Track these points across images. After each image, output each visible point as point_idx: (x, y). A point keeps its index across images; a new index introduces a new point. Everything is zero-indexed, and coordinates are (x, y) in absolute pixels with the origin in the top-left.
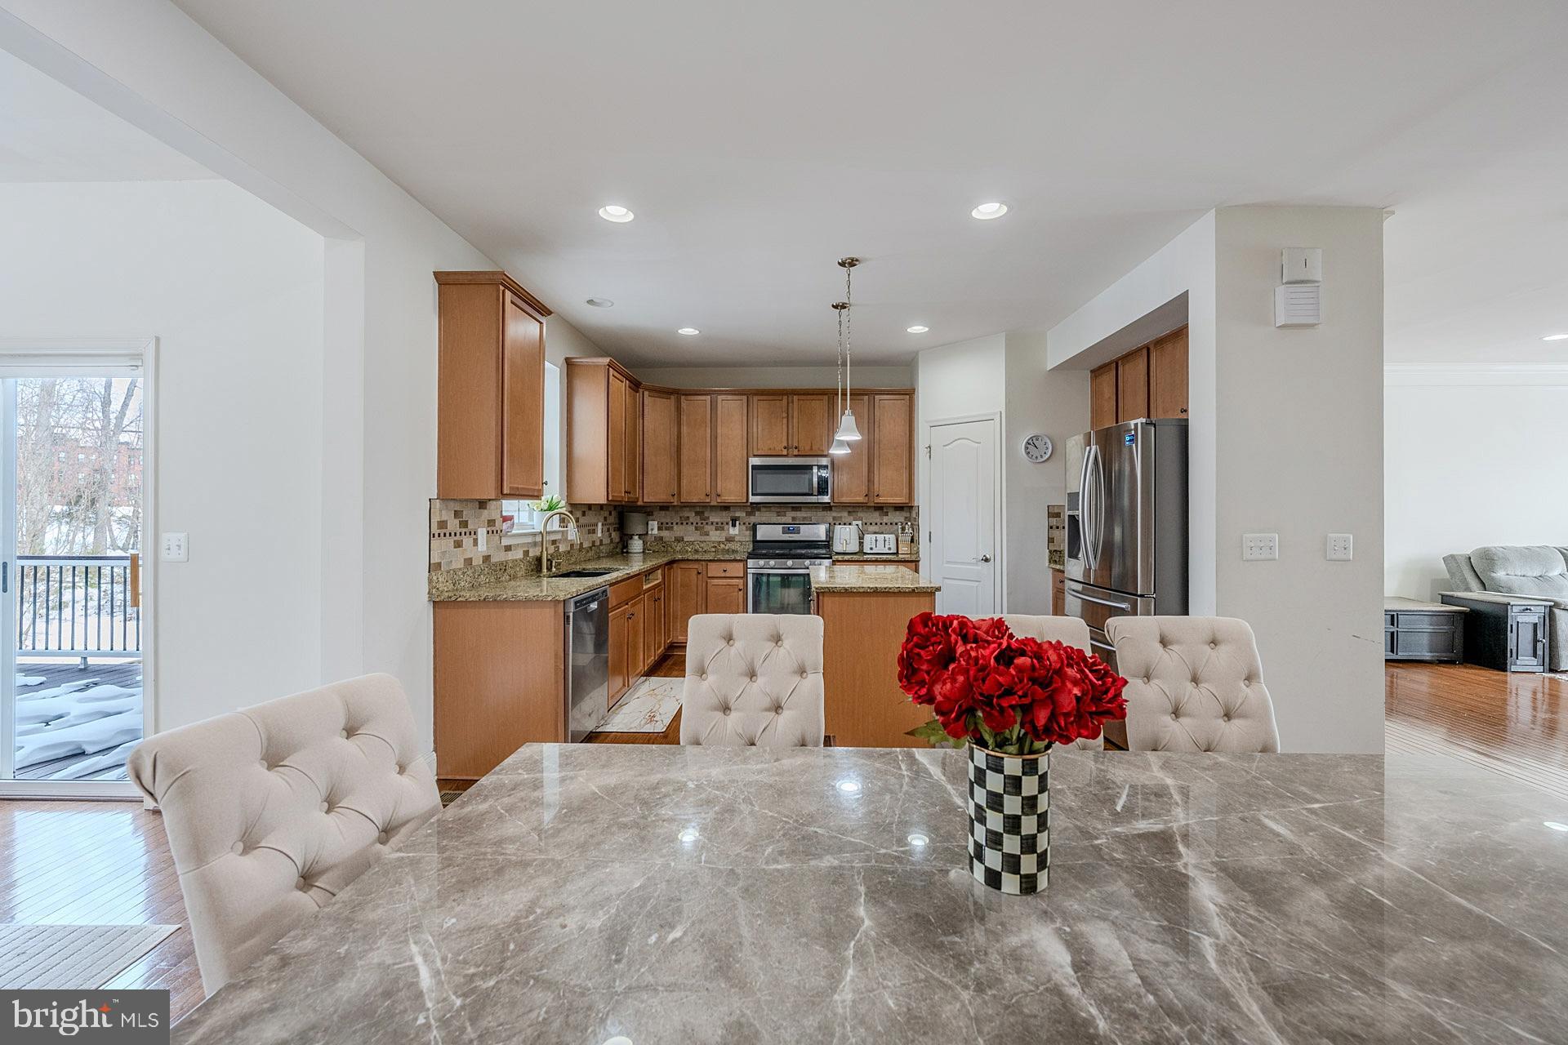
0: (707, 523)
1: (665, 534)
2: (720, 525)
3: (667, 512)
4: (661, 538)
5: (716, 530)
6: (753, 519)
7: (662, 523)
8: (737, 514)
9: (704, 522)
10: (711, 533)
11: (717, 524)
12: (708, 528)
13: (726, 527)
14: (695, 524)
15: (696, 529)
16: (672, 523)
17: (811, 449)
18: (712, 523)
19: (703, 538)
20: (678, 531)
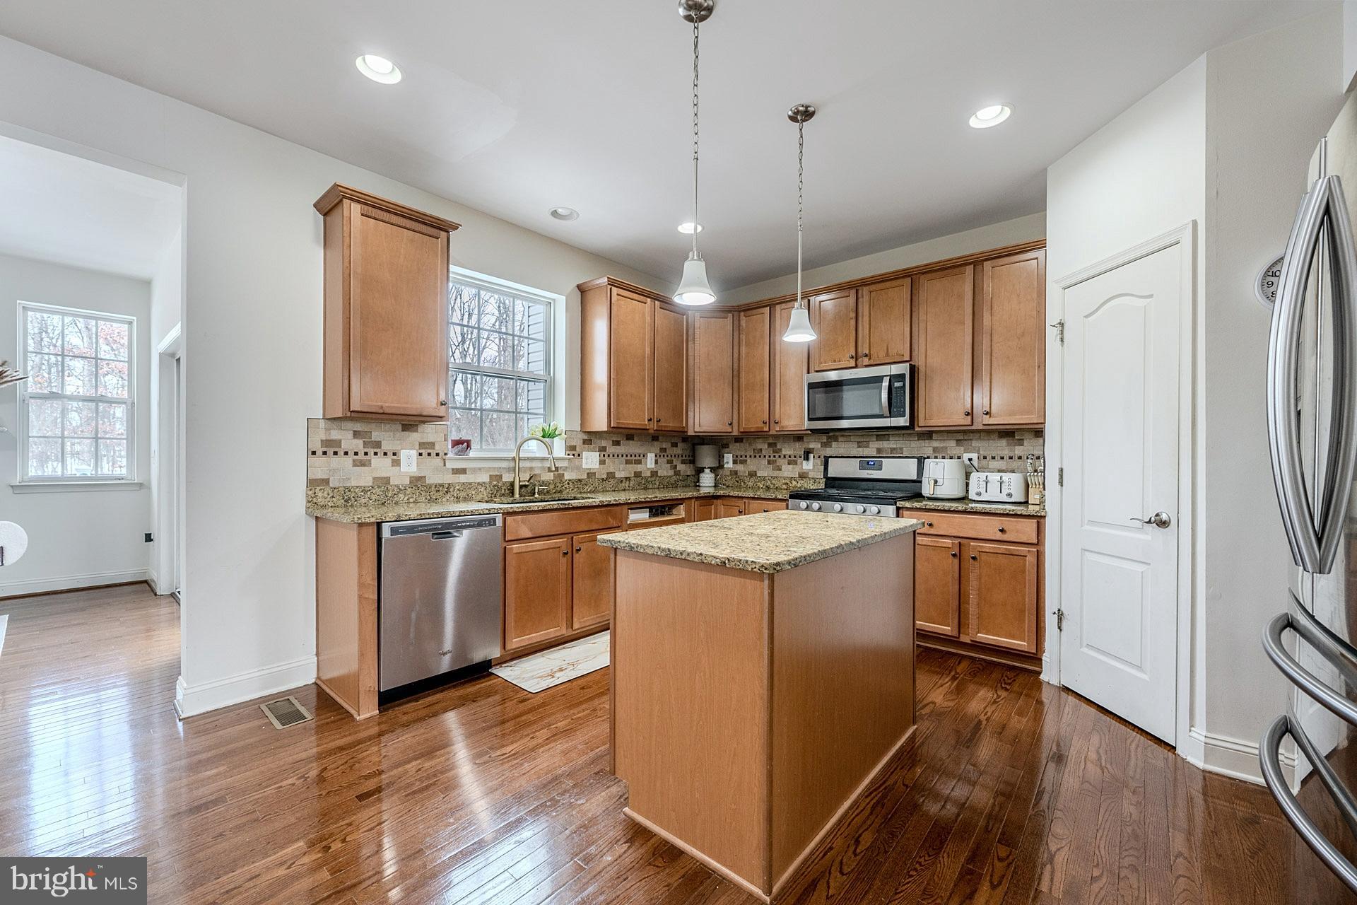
0: (780, 457)
1: (740, 467)
2: (793, 458)
3: (742, 444)
4: (736, 473)
5: (789, 464)
6: (829, 452)
7: (737, 456)
8: (812, 446)
9: (777, 455)
10: (783, 467)
11: (790, 457)
12: (781, 462)
13: (799, 461)
14: (767, 457)
15: (769, 463)
16: (746, 456)
17: (887, 355)
18: (785, 457)
19: (776, 473)
20: (752, 465)
